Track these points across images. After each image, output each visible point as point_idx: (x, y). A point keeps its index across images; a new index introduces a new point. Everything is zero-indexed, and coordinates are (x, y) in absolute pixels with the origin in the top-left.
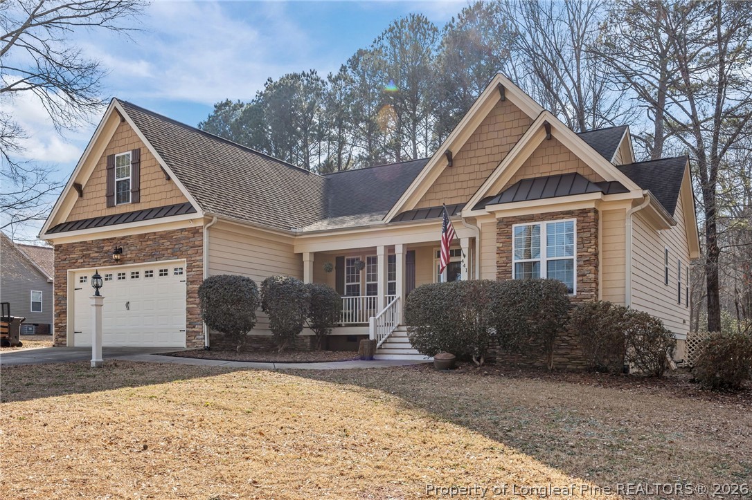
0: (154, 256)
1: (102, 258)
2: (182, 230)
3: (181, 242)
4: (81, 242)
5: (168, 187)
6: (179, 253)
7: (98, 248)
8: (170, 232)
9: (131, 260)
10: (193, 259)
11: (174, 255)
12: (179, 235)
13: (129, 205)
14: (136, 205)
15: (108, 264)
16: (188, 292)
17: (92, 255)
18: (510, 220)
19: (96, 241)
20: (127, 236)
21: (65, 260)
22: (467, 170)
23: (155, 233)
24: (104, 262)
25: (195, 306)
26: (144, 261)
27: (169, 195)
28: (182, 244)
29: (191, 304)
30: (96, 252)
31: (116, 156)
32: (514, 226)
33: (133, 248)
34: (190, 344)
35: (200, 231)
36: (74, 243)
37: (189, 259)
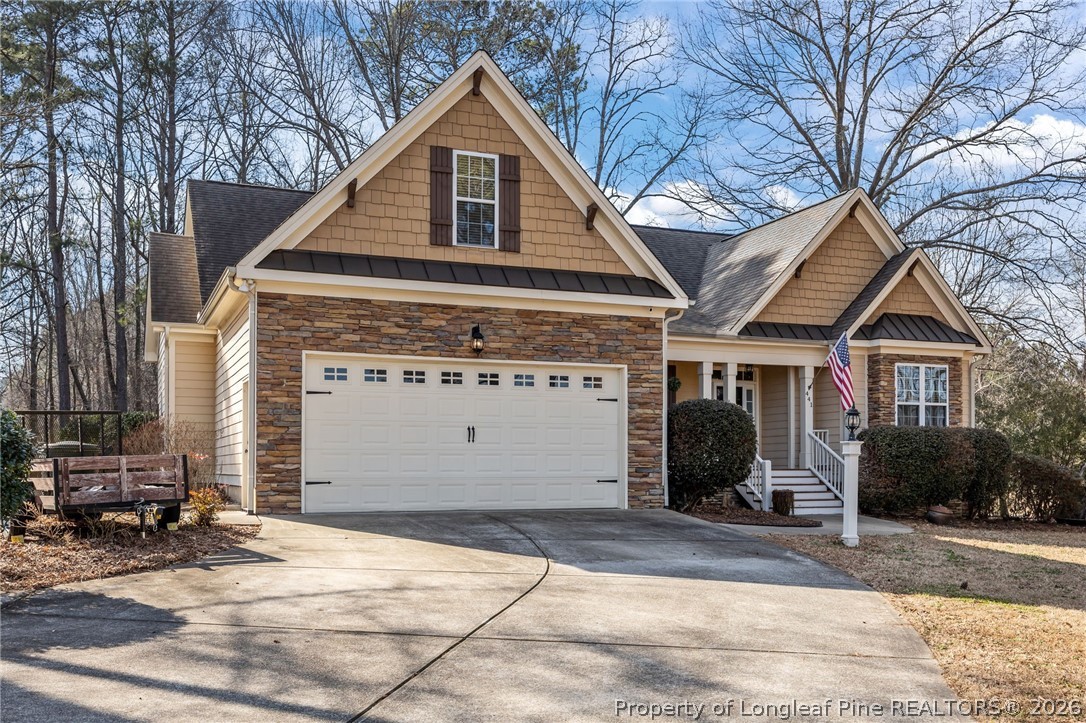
0: (553, 352)
1: (420, 339)
2: (620, 318)
3: (620, 337)
4: (353, 300)
5: (587, 240)
6: (614, 354)
7: (407, 319)
8: (593, 317)
9: (498, 353)
10: (642, 367)
11: (603, 355)
12: (614, 325)
13: (493, 251)
14: (508, 255)
15: (437, 353)
16: (631, 421)
17: (383, 331)
18: (894, 357)
19: (401, 303)
20: (489, 309)
21: (298, 329)
22: (815, 286)
23: (559, 313)
24: (425, 348)
25: (648, 442)
26: (531, 358)
27: (588, 254)
28: (621, 340)
29: (640, 439)
30: (399, 326)
31: (456, 153)
32: (897, 364)
33: (506, 332)
34: (636, 503)
35: (657, 325)
36: (324, 298)
37: (634, 367)
